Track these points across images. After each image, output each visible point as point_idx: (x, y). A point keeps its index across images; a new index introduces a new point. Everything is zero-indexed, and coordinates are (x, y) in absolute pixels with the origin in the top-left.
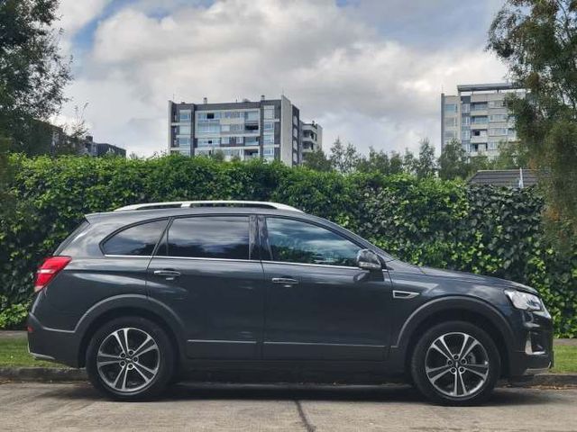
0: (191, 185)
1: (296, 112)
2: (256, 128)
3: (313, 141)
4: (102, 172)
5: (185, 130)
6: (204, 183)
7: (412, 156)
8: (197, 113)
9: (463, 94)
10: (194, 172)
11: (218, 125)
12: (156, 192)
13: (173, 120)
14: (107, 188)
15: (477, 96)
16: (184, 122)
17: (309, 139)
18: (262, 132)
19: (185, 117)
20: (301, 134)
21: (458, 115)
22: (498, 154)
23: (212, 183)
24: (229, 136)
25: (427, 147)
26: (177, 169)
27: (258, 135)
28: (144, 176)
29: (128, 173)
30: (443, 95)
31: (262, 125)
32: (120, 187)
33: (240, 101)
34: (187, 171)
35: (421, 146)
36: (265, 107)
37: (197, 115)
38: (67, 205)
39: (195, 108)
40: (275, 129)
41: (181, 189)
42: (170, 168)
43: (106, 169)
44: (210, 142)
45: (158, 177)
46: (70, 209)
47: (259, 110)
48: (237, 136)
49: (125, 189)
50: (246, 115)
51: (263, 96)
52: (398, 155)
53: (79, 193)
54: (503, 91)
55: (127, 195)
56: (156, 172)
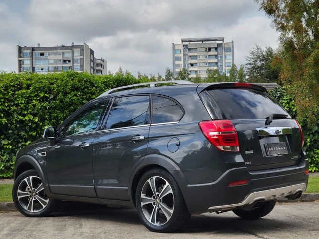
0: (82, 89)
1: (92, 52)
2: (69, 61)
3: (102, 69)
4: (25, 82)
5: (27, 63)
6: (90, 88)
7: (161, 77)
8: (34, 52)
9: (185, 43)
10: (83, 81)
11: (47, 59)
12: (61, 93)
13: (20, 56)
14: (29, 91)
15: (192, 45)
16: (27, 57)
17: (100, 68)
18: (73, 64)
19: (27, 54)
20: (95, 65)
21: (182, 55)
22: (207, 76)
23: (94, 88)
24: (53, 66)
25: (170, 72)
26: (72, 80)
27: (71, 65)
28: (52, 84)
29: (42, 82)
30: (173, 44)
31: (73, 59)
32: (37, 90)
33: (59, 46)
34: (79, 81)
35: (166, 71)
36: (75, 50)
37: (34, 54)
38: (5, 102)
39: (33, 49)
40: (80, 62)
41: (76, 92)
42: (68, 79)
43: (28, 80)
44: (42, 69)
45: (61, 85)
46: (7, 104)
47: (71, 51)
48: (58, 65)
49: (41, 92)
50: (63, 54)
51: (73, 43)
52: (153, 77)
53: (12, 94)
54: (205, 42)
55: (42, 95)
56: (59, 81)
